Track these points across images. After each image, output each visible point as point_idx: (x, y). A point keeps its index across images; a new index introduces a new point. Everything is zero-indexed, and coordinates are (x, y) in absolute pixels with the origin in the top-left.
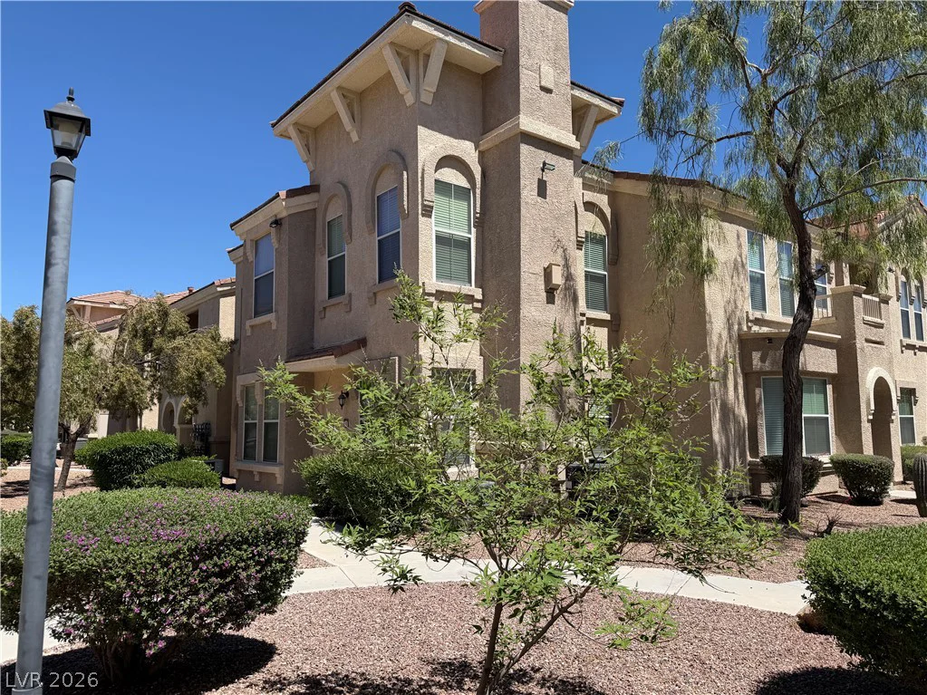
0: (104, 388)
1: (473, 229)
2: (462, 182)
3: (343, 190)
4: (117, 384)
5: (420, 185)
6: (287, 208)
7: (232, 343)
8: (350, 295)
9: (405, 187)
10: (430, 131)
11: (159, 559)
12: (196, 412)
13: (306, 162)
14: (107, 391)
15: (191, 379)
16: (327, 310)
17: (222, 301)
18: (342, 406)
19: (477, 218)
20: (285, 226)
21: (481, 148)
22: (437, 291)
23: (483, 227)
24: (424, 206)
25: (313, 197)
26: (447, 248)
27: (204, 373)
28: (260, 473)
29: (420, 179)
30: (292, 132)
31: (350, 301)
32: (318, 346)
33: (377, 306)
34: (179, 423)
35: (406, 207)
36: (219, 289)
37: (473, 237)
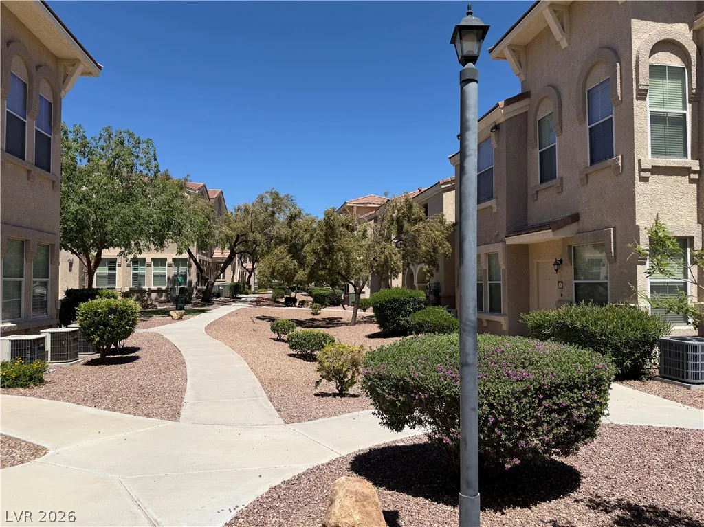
0: (374, 259)
1: (688, 104)
2: (676, 62)
3: (553, 90)
4: (383, 256)
5: (634, 72)
6: (505, 114)
7: (454, 225)
8: (562, 178)
9: (619, 76)
10: (644, 22)
11: (513, 394)
12: (432, 275)
13: (518, 75)
14: (376, 261)
15: (428, 252)
16: (539, 193)
17: (445, 195)
18: (557, 271)
19: (693, 94)
20: (503, 129)
21: (696, 27)
22: (653, 166)
23: (699, 102)
24: (638, 90)
25: (525, 102)
26: (662, 126)
27: (437, 247)
28: (488, 321)
29: (634, 67)
30: (507, 53)
31: (562, 184)
32: (531, 223)
33: (589, 185)
34: (418, 283)
35: (619, 95)
36: (443, 186)
37: (688, 112)
